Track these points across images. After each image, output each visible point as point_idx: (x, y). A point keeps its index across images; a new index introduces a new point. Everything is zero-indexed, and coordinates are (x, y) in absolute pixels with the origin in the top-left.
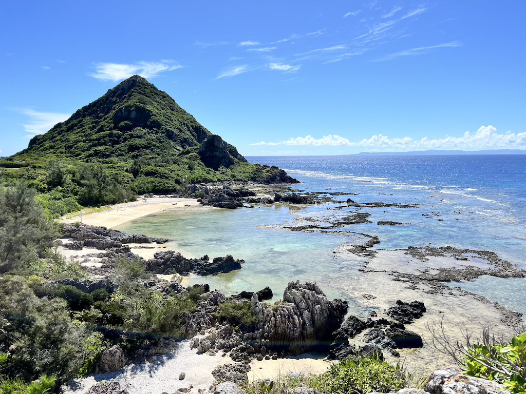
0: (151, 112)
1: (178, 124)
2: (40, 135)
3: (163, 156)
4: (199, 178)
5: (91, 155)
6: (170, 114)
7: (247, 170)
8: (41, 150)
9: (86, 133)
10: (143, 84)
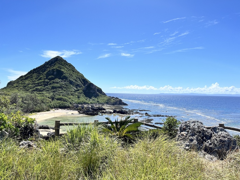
0: (63, 72)
1: (75, 78)
2: (12, 81)
3: (67, 92)
4: (82, 102)
5: (34, 90)
6: (72, 73)
7: (105, 99)
8: (12, 87)
9: (33, 81)
10: (61, 60)
